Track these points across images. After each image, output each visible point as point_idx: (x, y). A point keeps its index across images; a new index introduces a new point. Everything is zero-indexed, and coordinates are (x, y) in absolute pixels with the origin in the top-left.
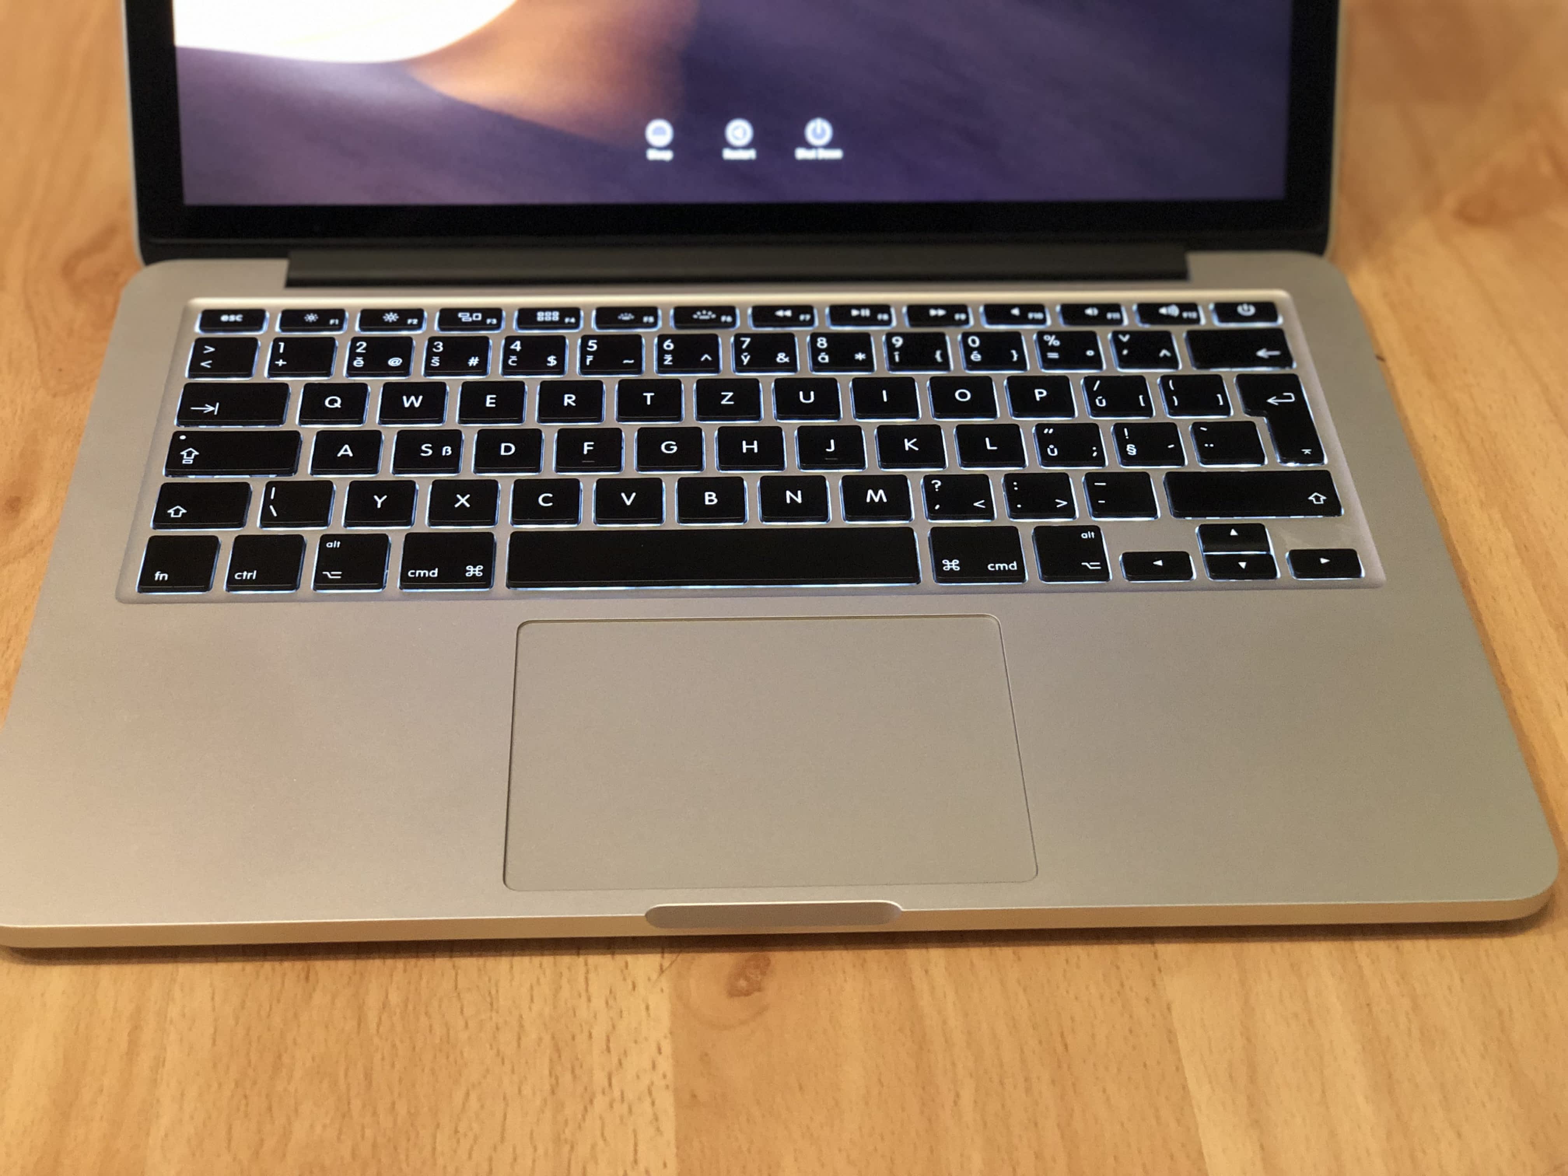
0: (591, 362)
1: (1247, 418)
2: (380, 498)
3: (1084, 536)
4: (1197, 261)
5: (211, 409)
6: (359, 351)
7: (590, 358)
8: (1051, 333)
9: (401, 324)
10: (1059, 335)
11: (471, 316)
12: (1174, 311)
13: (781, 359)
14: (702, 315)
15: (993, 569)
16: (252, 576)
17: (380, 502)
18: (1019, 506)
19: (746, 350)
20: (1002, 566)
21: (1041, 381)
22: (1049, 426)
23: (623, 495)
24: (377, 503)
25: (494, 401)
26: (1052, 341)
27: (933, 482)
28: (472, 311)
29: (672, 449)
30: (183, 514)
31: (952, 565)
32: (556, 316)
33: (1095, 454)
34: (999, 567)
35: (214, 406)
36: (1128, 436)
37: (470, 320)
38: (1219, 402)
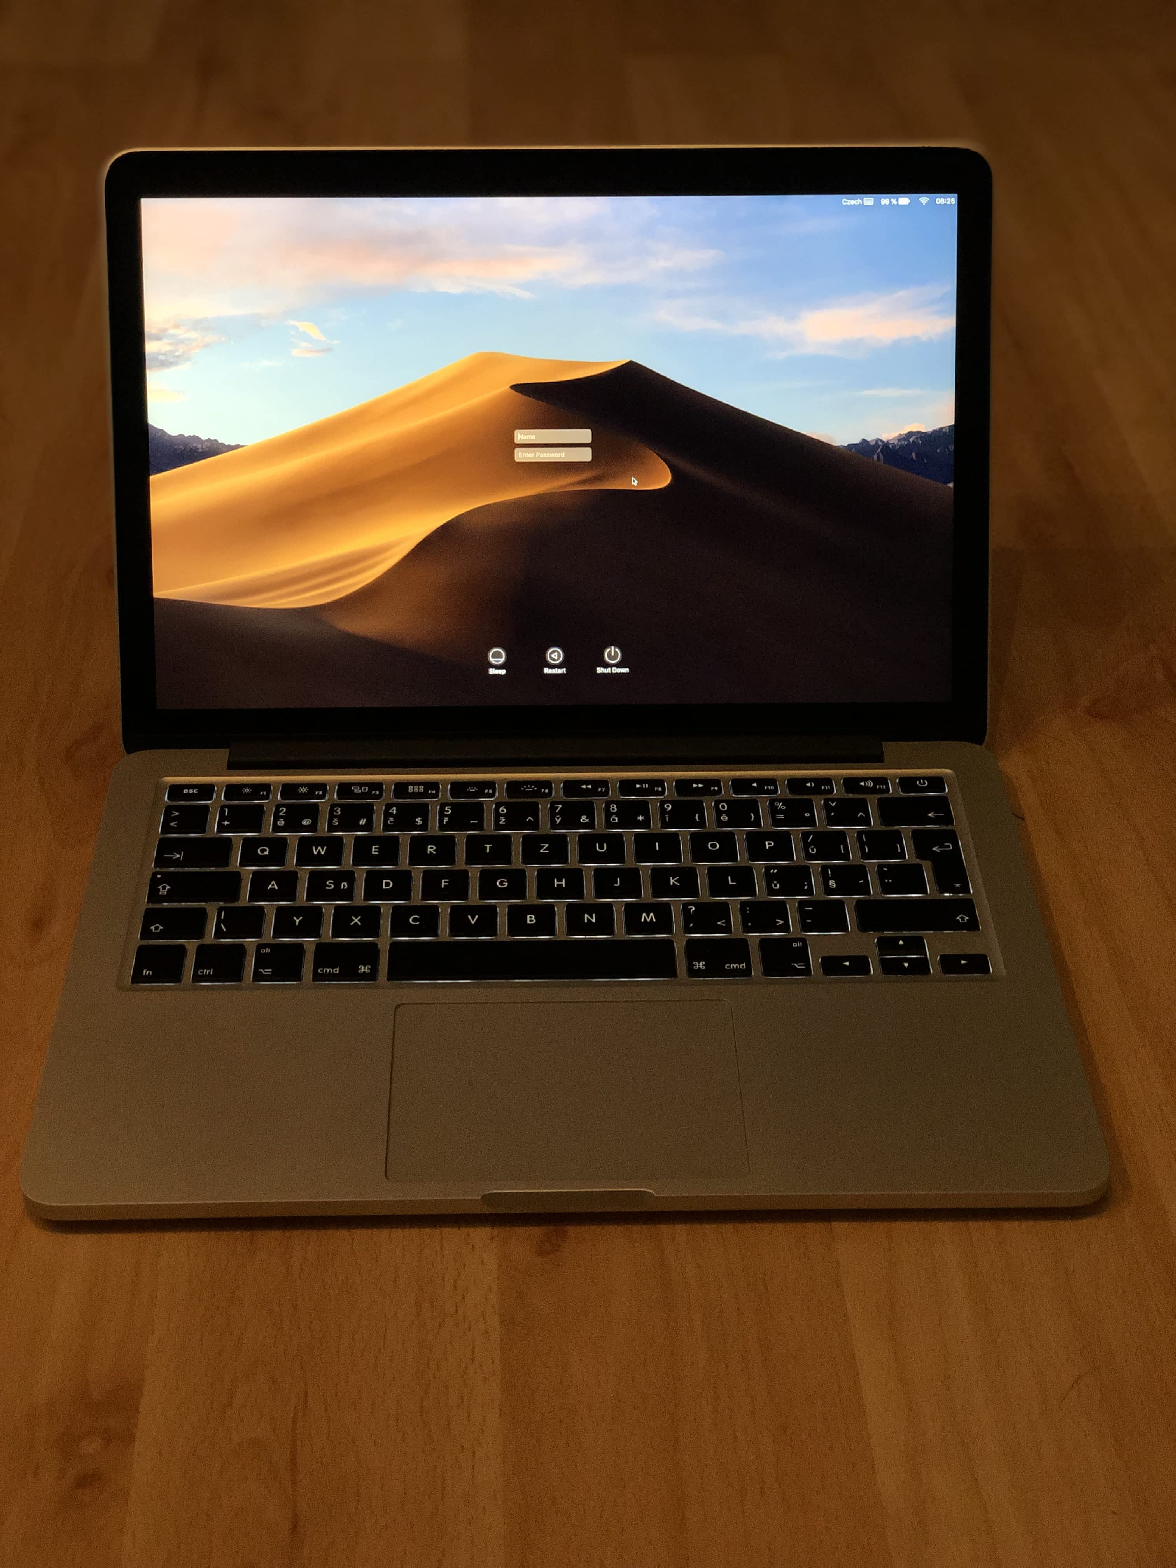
0: (446, 822)
1: (918, 861)
2: (298, 919)
3: (795, 945)
4: (890, 748)
5: (178, 856)
6: (281, 814)
7: (446, 820)
8: (779, 801)
9: (310, 795)
10: (785, 802)
11: (361, 789)
12: (870, 784)
13: (583, 820)
14: (528, 788)
15: (729, 968)
16: (210, 973)
17: (297, 921)
18: (750, 924)
19: (559, 813)
20: (735, 966)
21: (771, 836)
22: (774, 867)
23: (469, 917)
24: (295, 922)
25: (377, 850)
26: (780, 806)
27: (689, 907)
28: (361, 784)
29: (505, 885)
30: (161, 930)
31: (701, 965)
32: (422, 789)
33: (806, 887)
34: (733, 967)
35: (180, 854)
36: (831, 874)
37: (360, 791)
38: (898, 850)
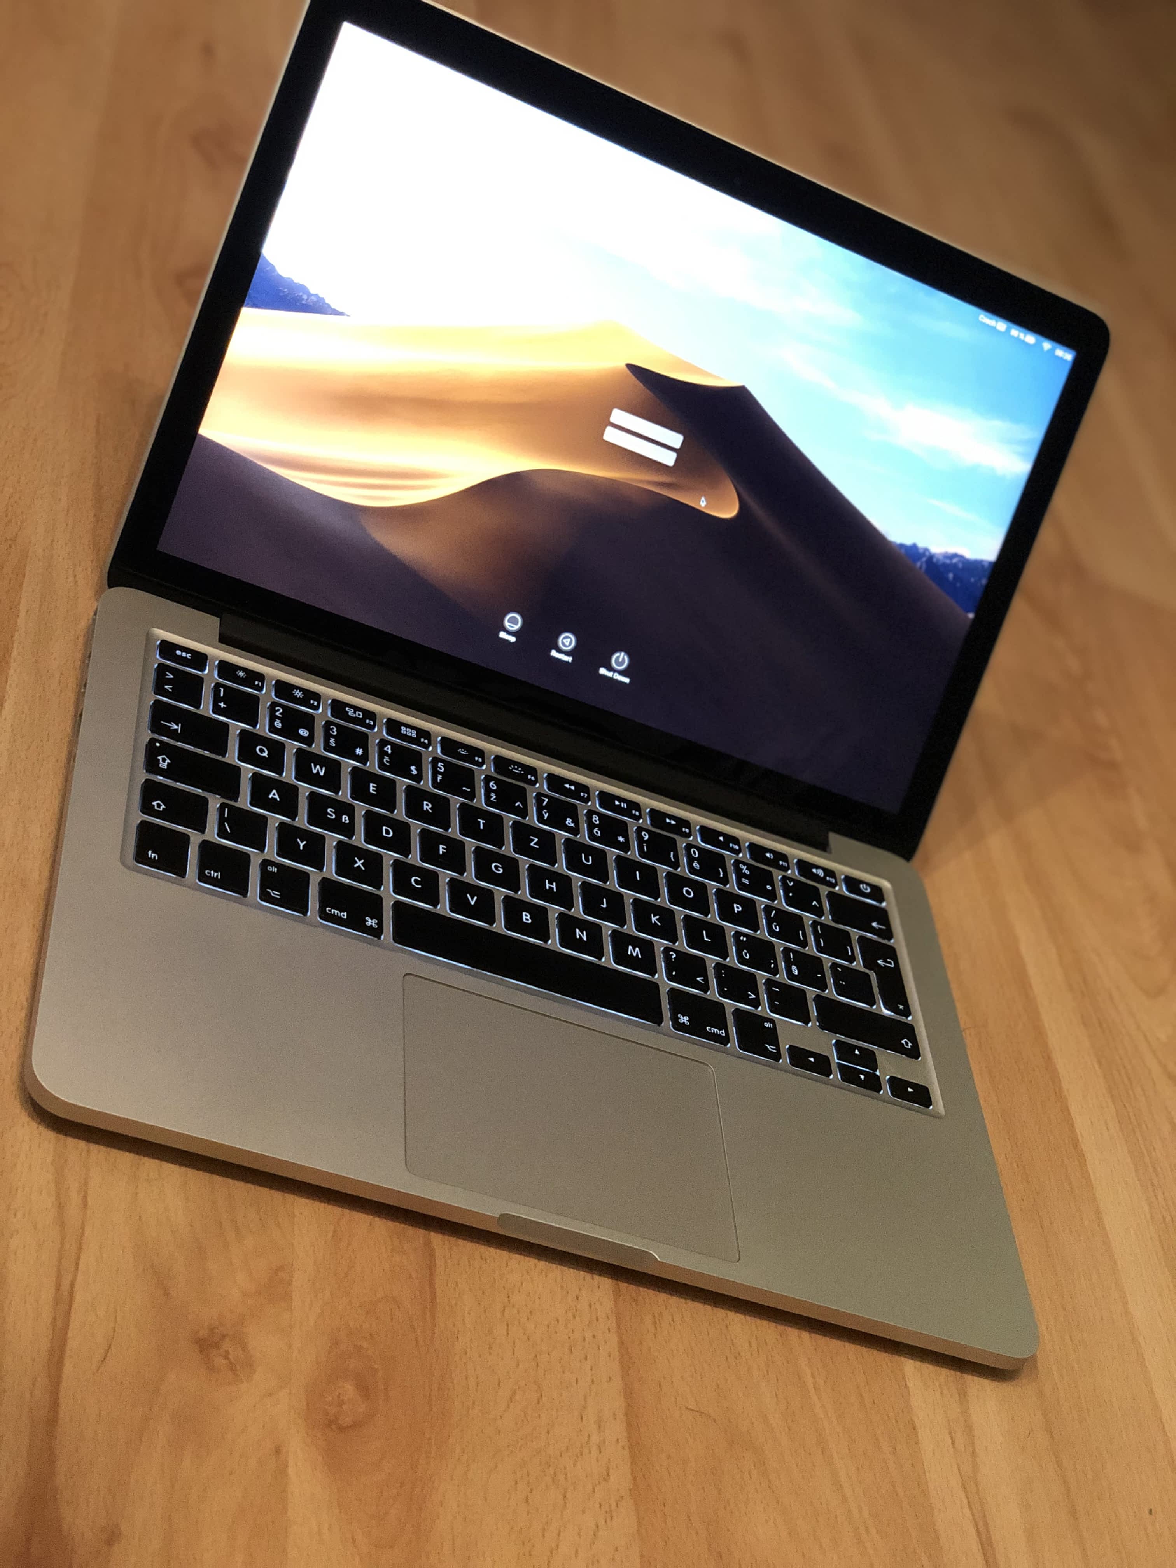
0: (440, 780)
1: (865, 970)
2: (302, 842)
3: (767, 1025)
4: (835, 839)
5: (175, 727)
6: (277, 714)
7: (439, 778)
8: (744, 864)
9: (305, 702)
10: (749, 867)
11: (355, 712)
12: (821, 873)
13: (569, 823)
14: (514, 768)
15: (710, 1031)
16: (217, 876)
17: (302, 845)
18: (726, 989)
19: (545, 807)
20: (715, 1030)
21: (738, 899)
22: (745, 935)
23: (468, 895)
24: (299, 845)
25: (375, 789)
26: (744, 869)
27: (671, 953)
28: (356, 709)
29: (499, 870)
30: (163, 809)
31: (684, 1019)
32: (414, 734)
33: (772, 966)
35: (178, 726)
36: (793, 959)
37: (354, 716)
38: (848, 953)
